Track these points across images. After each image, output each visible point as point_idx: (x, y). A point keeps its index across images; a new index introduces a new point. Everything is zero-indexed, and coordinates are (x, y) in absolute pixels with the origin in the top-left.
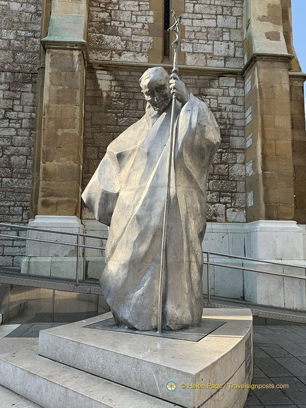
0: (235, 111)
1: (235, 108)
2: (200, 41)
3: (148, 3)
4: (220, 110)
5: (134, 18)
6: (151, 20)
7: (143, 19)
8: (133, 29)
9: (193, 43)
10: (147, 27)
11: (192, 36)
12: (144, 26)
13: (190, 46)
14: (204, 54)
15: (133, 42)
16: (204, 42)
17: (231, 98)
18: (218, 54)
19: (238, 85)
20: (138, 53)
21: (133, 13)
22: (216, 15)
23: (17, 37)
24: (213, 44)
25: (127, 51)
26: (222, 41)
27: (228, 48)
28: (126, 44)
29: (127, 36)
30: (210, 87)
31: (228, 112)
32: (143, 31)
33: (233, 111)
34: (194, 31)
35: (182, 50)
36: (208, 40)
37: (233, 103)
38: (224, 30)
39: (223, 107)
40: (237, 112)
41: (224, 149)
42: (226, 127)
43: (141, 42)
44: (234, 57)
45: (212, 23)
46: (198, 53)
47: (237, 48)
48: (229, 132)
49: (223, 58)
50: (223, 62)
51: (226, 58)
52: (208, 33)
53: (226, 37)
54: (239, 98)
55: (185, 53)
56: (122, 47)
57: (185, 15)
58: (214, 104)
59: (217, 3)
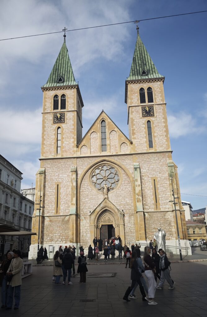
1: (171, 218)
2: (163, 205)
3: (153, 199)
5: (150, 202)
6: (153, 202)
8: (150, 204)
10: (153, 204)
14: (164, 208)
20: (152, 209)
23: (129, 207)
25: (150, 209)
29: (149, 206)
30: (166, 214)
36: (165, 205)
37: (171, 217)
43: (152, 207)
45: (165, 201)
51: (169, 208)
53: (168, 204)
55: (161, 208)
57: (160, 200)
58: (167, 217)
59: (166, 197)
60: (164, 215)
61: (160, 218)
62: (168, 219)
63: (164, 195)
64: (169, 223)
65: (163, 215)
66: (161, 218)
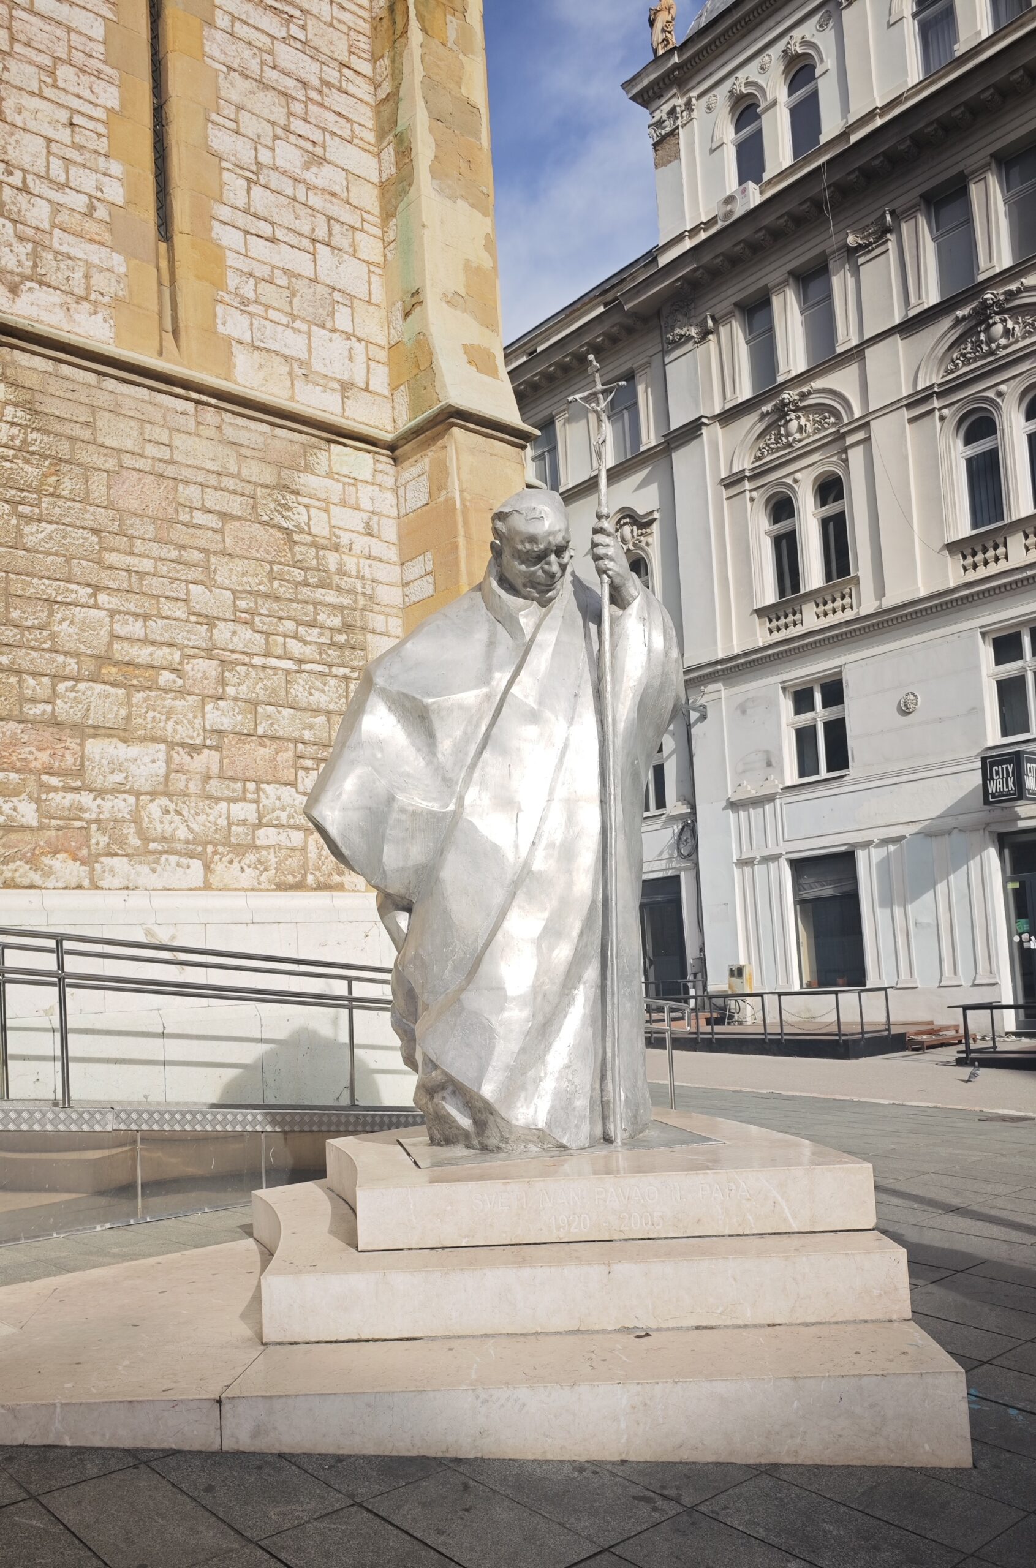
0: (375, 559)
1: (376, 547)
2: (272, 314)
3: (101, 129)
4: (336, 548)
5: (57, 169)
6: (115, 192)
7: (87, 181)
8: (57, 208)
9: (251, 314)
10: (101, 213)
11: (248, 291)
12: (92, 208)
13: (245, 320)
14: (286, 358)
15: (57, 253)
16: (284, 320)
17: (365, 516)
18: (323, 370)
19: (379, 478)
20: (80, 299)
21: (54, 147)
22: (314, 241)
24: (309, 335)
25: (41, 283)
26: (334, 331)
27: (351, 359)
28: (35, 256)
29: (36, 228)
30: (307, 469)
31: (358, 557)
32: (90, 226)
33: (370, 557)
34: (251, 275)
35: (220, 329)
36: (294, 317)
38: (337, 296)
39: (345, 538)
40: (380, 560)
41: (353, 669)
42: (356, 601)
43: (89, 265)
44: (367, 390)
45: (301, 263)
46: (268, 350)
47: (372, 364)
48: (363, 617)
49: (337, 386)
50: (337, 396)
51: (345, 387)
52: (294, 295)
53: (342, 318)
54: (384, 520)
55: (228, 341)
56: (20, 264)
57: (224, 213)
58: (320, 527)
59: (314, 200)
60: (269, 477)
61: (213, 500)
62: (332, 560)
63: (288, 156)
64: (347, 627)
65: (254, 471)
66: (236, 505)
